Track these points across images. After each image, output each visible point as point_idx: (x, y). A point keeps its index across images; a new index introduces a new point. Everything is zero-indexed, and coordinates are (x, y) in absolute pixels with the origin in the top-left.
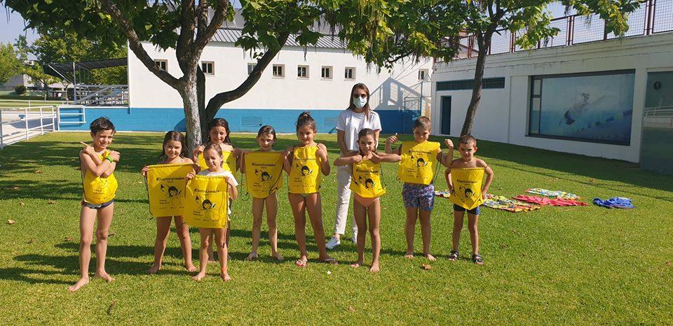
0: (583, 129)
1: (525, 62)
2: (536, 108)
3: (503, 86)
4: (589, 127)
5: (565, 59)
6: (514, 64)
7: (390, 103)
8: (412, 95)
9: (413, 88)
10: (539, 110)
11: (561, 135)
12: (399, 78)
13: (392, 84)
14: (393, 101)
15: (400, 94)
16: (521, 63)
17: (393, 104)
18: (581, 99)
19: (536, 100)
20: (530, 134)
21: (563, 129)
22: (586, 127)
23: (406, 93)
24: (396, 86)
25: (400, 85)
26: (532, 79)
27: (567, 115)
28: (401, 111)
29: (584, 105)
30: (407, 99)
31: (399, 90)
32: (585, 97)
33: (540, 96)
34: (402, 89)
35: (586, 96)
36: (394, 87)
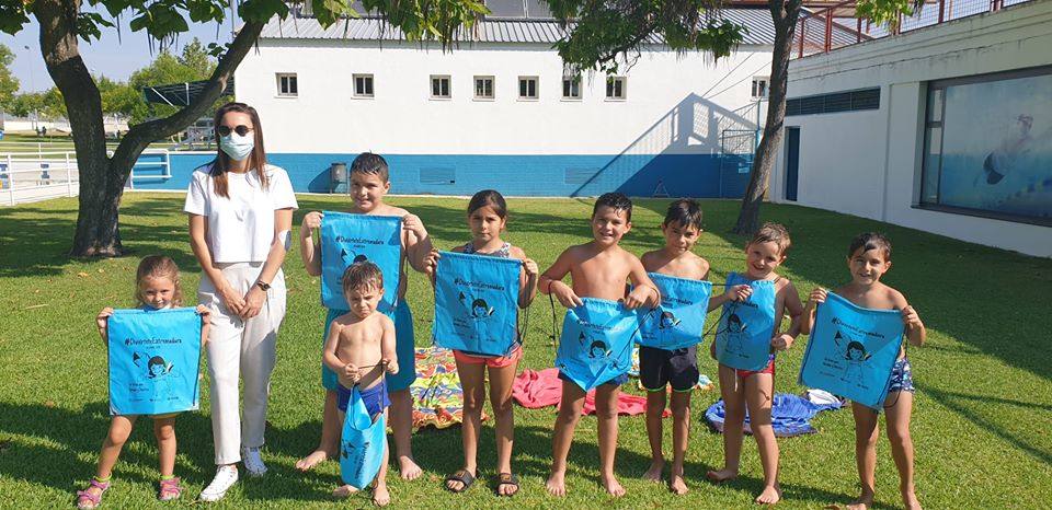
0: (1018, 195)
1: (913, 54)
2: (934, 149)
3: (876, 106)
4: (1031, 189)
5: (985, 41)
6: (897, 58)
7: (692, 141)
8: (738, 126)
9: (739, 113)
10: (939, 153)
11: (978, 207)
12: (710, 94)
13: (697, 107)
14: (699, 138)
15: (713, 124)
16: (907, 56)
17: (699, 143)
18: (1016, 127)
19: (935, 132)
20: (923, 204)
21: (981, 193)
22: (1024, 190)
23: (725, 123)
24: (705, 110)
25: (713, 107)
26: (929, 87)
27: (989, 164)
28: (715, 155)
29: (1022, 140)
30: (727, 133)
31: (711, 115)
32: (1025, 123)
33: (941, 124)
34: (716, 115)
35: (1026, 121)
36: (700, 113)
